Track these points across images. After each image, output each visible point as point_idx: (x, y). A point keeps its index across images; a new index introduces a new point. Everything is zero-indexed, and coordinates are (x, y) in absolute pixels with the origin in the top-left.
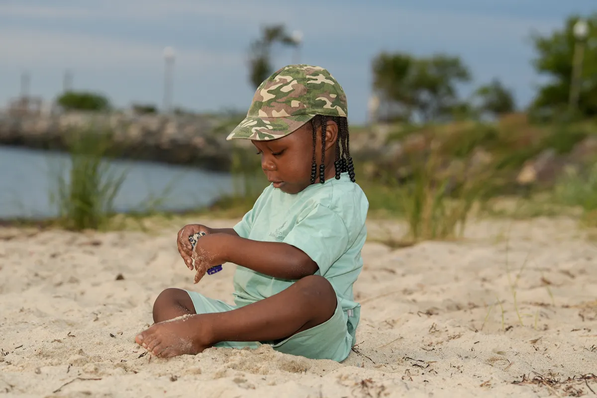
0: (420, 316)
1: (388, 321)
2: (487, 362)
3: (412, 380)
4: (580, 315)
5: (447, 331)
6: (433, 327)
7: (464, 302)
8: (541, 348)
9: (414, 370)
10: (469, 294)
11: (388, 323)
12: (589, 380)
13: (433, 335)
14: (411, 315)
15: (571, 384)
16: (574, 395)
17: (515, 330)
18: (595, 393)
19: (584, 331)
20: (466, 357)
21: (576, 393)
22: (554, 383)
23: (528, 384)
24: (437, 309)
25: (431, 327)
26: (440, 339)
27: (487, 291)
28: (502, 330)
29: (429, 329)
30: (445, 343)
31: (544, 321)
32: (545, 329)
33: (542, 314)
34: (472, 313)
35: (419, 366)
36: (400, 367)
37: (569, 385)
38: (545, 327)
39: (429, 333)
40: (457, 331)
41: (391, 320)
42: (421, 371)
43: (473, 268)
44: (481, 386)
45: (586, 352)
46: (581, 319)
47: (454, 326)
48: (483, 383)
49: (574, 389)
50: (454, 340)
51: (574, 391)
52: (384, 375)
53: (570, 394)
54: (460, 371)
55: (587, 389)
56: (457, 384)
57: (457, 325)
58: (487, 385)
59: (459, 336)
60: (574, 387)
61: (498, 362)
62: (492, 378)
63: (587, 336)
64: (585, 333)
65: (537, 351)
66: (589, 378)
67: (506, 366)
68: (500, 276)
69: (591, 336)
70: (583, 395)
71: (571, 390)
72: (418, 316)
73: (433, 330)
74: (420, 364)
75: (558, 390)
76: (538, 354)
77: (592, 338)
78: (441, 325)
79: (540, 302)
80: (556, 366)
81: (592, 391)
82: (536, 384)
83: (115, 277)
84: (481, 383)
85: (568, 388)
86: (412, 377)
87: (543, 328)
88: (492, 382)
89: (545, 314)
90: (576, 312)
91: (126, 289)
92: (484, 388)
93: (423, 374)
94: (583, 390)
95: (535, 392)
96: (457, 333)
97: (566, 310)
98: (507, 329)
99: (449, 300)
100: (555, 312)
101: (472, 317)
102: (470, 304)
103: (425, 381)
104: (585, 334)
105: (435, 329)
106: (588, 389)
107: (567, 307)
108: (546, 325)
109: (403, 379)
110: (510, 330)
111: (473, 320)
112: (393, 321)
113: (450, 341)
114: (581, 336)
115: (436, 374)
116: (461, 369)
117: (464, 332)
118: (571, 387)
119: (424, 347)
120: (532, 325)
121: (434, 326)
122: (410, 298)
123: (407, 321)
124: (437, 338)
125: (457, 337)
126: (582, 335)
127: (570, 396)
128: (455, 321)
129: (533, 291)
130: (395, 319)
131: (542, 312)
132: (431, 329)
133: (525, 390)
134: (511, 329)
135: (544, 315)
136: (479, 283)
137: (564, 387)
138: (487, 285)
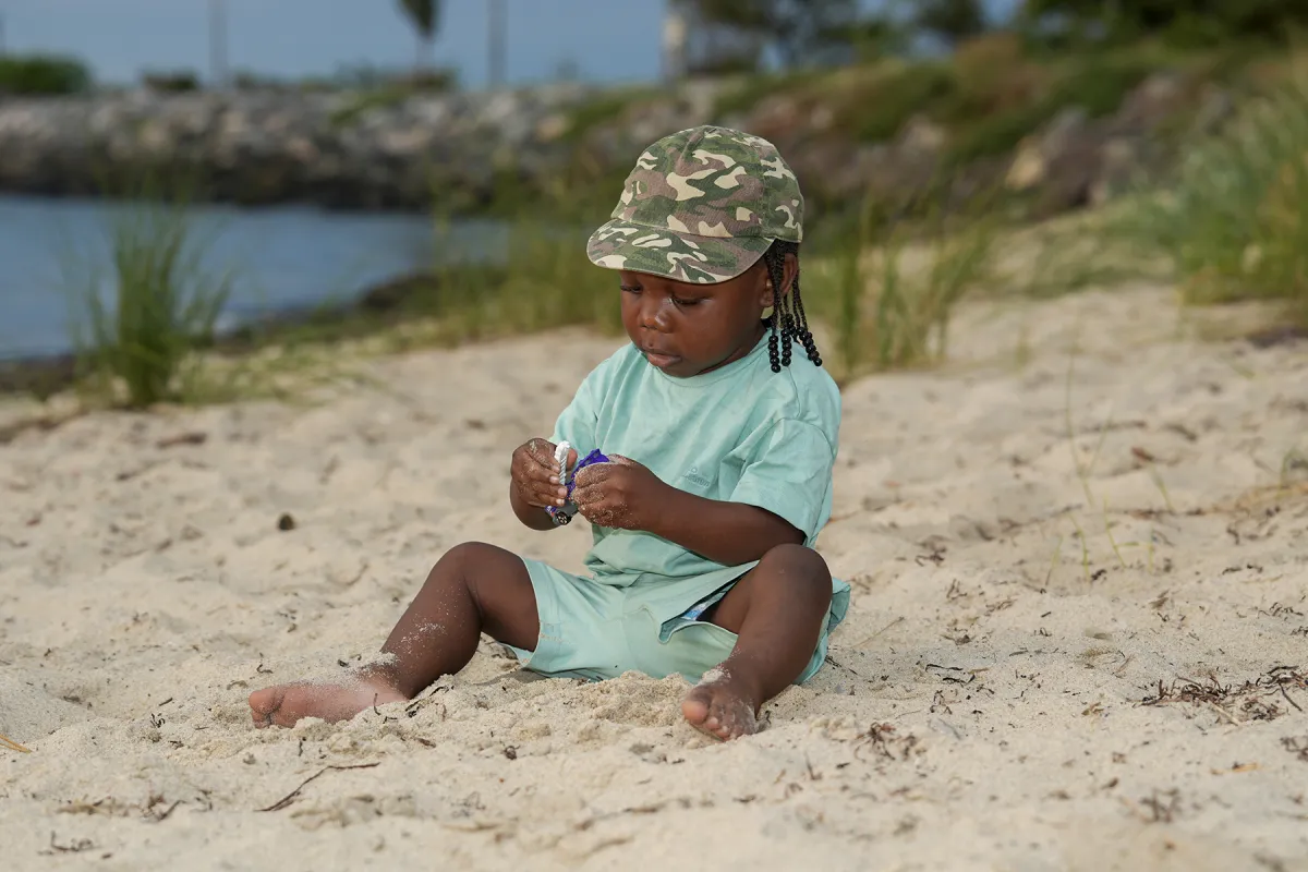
0: (921, 565)
1: (857, 578)
2: (1080, 659)
3: (951, 713)
4: (1230, 531)
5: (982, 594)
6: (953, 587)
7: (989, 517)
8: (1174, 617)
9: (948, 688)
10: (996, 500)
11: (859, 584)
12: (1288, 685)
13: (957, 603)
14: (902, 563)
15: (1253, 695)
16: (1262, 717)
17: (1112, 578)
18: (1300, 710)
19: (1247, 572)
20: (1038, 652)
21: (1265, 712)
22: (1221, 695)
23: (1173, 704)
24: (940, 539)
25: (949, 587)
26: (972, 612)
27: (1029, 487)
28: (1085, 580)
29: (947, 593)
30: (983, 618)
31: (1163, 552)
32: (1168, 569)
33: (1156, 535)
34: (1015, 545)
35: (955, 680)
36: (920, 685)
37: (1251, 697)
38: (1167, 563)
39: (947, 600)
40: (1004, 592)
41: (863, 576)
42: (964, 692)
43: (985, 433)
44: (1085, 713)
45: (1264, 619)
46: (1232, 539)
47: (996, 584)
48: (1087, 707)
49: (1261, 705)
50: (1000, 612)
51: (1261, 709)
52: (895, 706)
53: (1257, 715)
54: (1035, 685)
55: (1284, 704)
56: (1037, 713)
57: (1001, 581)
58: (1094, 710)
59: (1009, 603)
60: (1259, 700)
61: (1101, 657)
62: (1102, 696)
63: (1258, 580)
64: (1251, 575)
65: (1167, 623)
66: (1286, 680)
67: (1118, 664)
68: (1047, 449)
69: (1264, 581)
70: (1279, 715)
71: (1256, 707)
72: (916, 565)
73: (954, 595)
74: (956, 675)
75: (1230, 709)
76: (1170, 630)
77: (1267, 584)
78: (969, 583)
79: (1146, 507)
80: (1210, 653)
81: (1295, 705)
82: (1188, 701)
83: (274, 519)
84: (1084, 708)
85: (1250, 704)
86: (951, 706)
87: (1162, 565)
88: (1104, 705)
89: (1160, 534)
90: (1219, 524)
91: (311, 549)
92: (1091, 718)
93: (969, 698)
94: (1278, 705)
95: (1189, 717)
96: (1003, 598)
97: (1197, 520)
98: (1095, 577)
99: (961, 517)
100: (1179, 529)
101: (1018, 554)
102: (1001, 521)
103: (975, 712)
104: (1253, 578)
105: (958, 591)
106: (1287, 702)
107: (1198, 512)
108: (1168, 560)
109: (933, 711)
110: (1101, 578)
111: (1021, 562)
112: (868, 577)
113: (993, 614)
114: (1246, 583)
115: (991, 695)
116: (1038, 680)
117: (1017, 594)
118: (1255, 702)
119: (948, 634)
120: (1139, 562)
121: (956, 585)
122: (882, 518)
123: (897, 576)
124: (966, 611)
125: (1005, 605)
126: (1247, 580)
127: (1255, 719)
128: (993, 571)
129: (1122, 480)
130: (871, 574)
131: (1154, 531)
132: (951, 591)
133: (1170, 717)
134: (1103, 575)
135: (1159, 538)
136: (1007, 470)
137: (1240, 702)
138: (1027, 474)
